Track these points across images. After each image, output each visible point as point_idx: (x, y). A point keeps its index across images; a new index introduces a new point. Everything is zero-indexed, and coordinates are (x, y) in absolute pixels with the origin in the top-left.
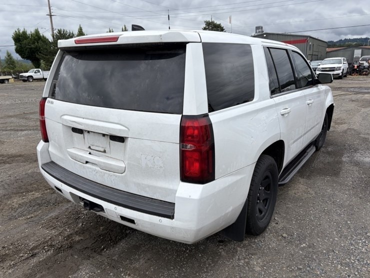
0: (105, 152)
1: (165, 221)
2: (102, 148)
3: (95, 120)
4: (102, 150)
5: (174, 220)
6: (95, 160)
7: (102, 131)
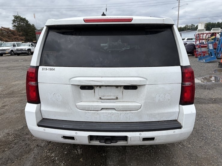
0: (117, 98)
1: (177, 131)
2: (114, 96)
3: (115, 77)
4: (115, 98)
5: (182, 129)
6: (113, 106)
7: (124, 83)
